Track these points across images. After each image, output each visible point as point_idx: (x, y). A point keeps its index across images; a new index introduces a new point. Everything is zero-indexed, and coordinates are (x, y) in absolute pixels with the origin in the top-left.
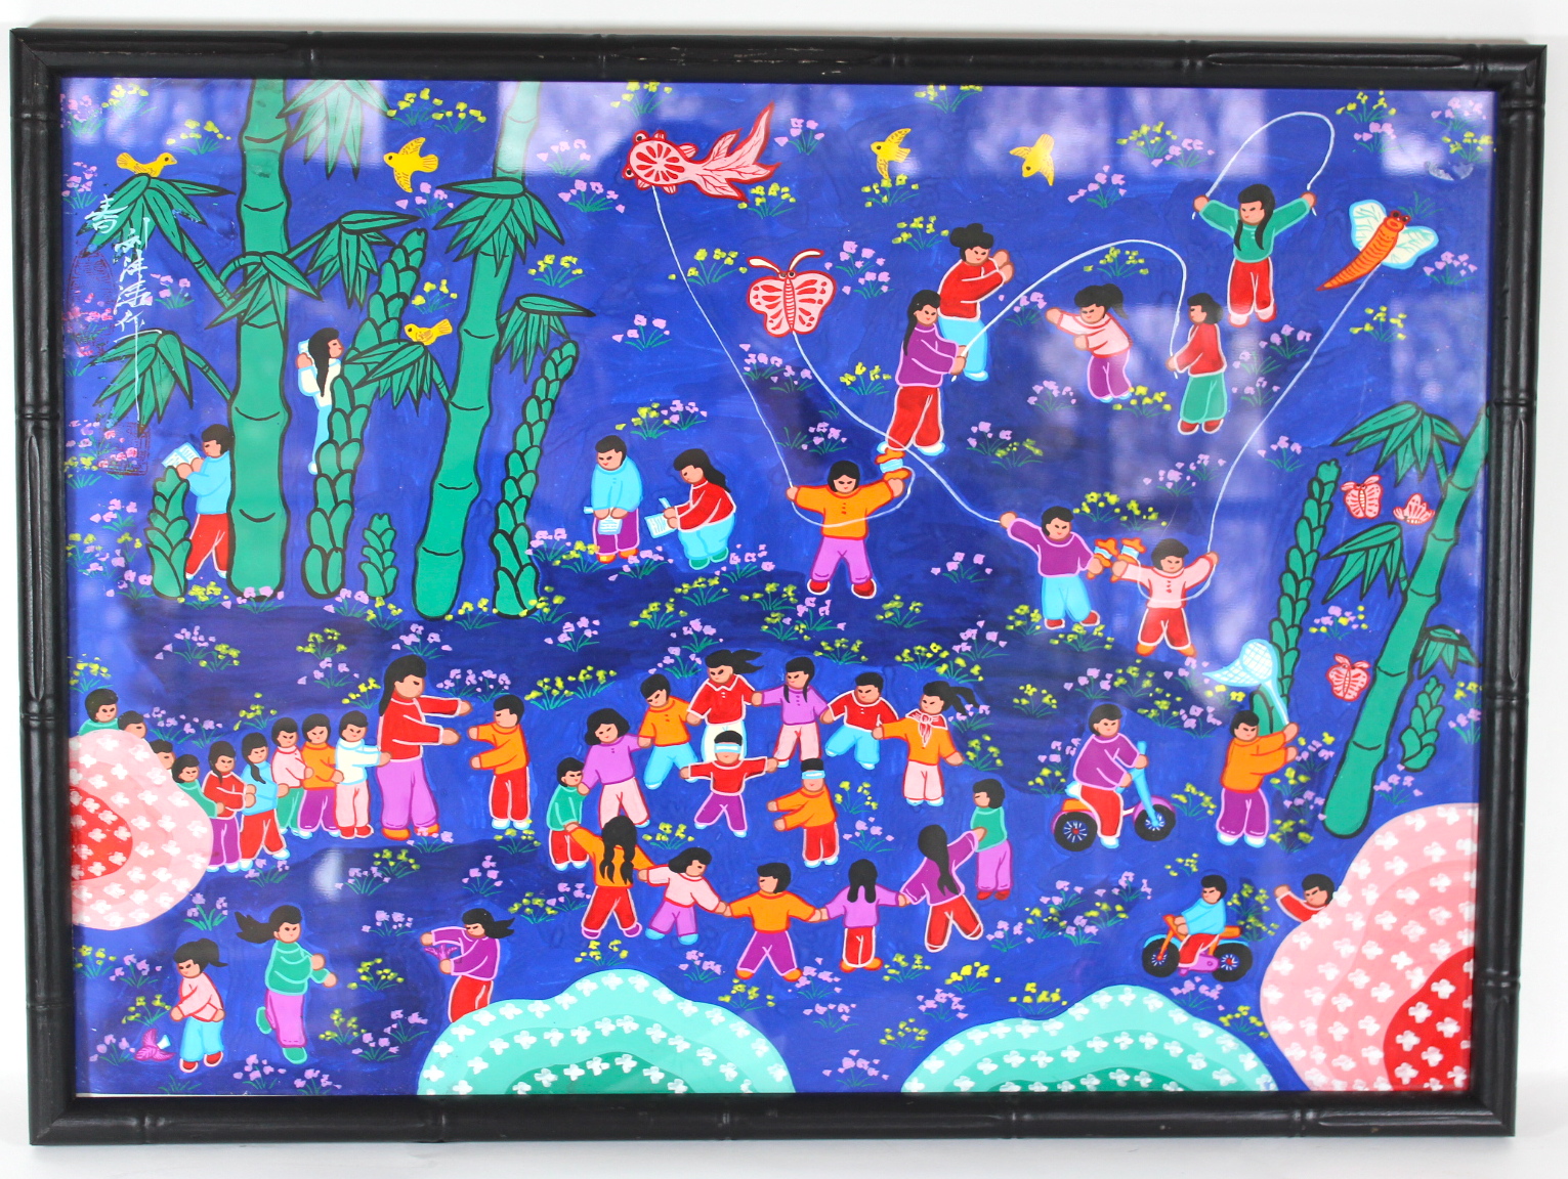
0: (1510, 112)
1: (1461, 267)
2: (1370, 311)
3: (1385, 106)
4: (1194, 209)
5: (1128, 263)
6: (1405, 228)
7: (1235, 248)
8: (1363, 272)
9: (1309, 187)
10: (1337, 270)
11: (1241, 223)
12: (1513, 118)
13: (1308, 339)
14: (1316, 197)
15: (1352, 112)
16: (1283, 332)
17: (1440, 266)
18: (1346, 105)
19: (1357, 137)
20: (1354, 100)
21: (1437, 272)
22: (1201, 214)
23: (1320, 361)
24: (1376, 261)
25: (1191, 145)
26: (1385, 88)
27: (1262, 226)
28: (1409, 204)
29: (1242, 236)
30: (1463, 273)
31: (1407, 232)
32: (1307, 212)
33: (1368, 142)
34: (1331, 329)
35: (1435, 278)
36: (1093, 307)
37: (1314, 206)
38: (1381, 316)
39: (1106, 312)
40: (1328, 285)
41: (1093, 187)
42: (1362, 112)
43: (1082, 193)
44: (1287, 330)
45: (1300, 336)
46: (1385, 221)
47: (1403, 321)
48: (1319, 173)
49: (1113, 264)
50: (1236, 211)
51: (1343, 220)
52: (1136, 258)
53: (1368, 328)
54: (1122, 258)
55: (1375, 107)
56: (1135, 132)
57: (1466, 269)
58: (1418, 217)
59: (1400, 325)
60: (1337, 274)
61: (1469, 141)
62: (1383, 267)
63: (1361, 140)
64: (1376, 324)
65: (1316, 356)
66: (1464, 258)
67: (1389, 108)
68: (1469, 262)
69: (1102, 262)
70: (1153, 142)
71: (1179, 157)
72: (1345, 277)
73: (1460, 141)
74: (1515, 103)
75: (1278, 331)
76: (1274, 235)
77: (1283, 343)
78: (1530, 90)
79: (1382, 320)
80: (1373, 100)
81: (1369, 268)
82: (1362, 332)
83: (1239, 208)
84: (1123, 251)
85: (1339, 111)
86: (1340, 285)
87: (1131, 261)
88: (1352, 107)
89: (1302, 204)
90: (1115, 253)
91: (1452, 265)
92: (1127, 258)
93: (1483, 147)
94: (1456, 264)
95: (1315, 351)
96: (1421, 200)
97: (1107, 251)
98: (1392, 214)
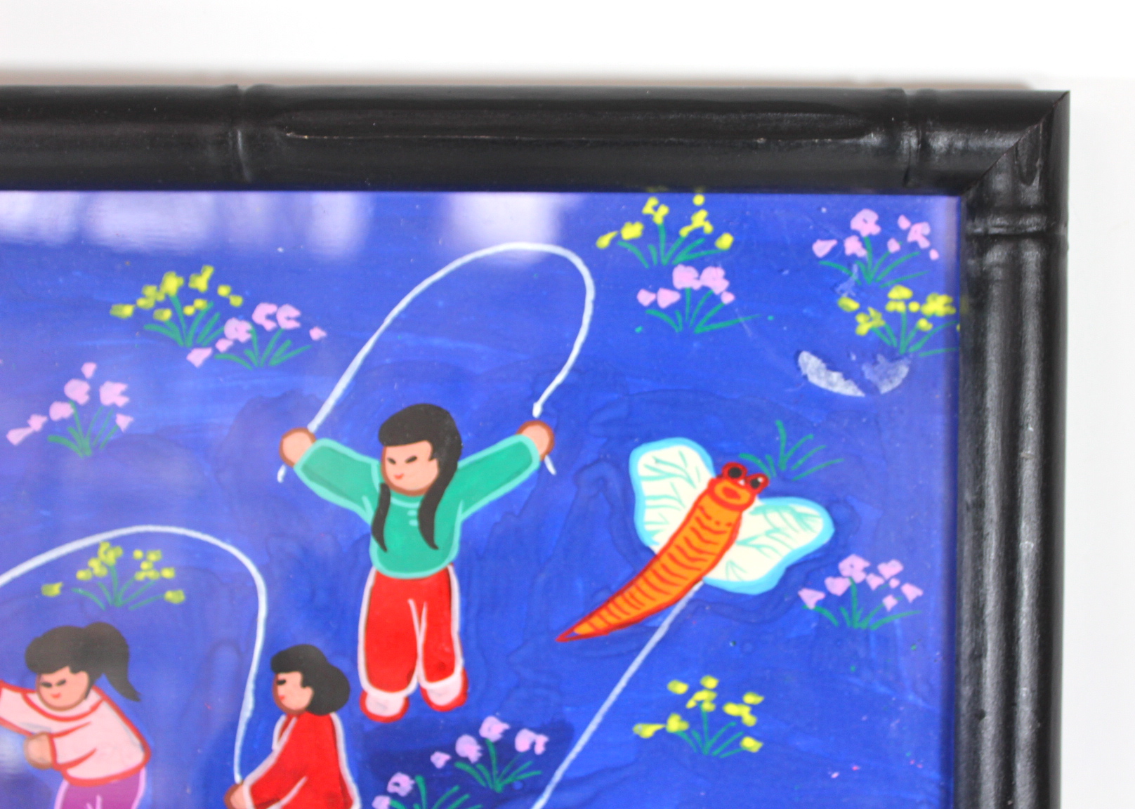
0: (984, 242)
1: (885, 590)
2: (679, 688)
3: (708, 228)
4: (282, 460)
5: (140, 576)
6: (758, 502)
7: (374, 546)
8: (662, 599)
9: (537, 410)
10: (603, 596)
11: (386, 491)
12: (996, 255)
13: (539, 749)
14: (555, 431)
15: (633, 241)
16: (484, 732)
17: (837, 586)
18: (619, 227)
19: (645, 297)
20: (637, 216)
21: (830, 601)
22: (298, 470)
23: (571, 798)
24: (692, 575)
25: (272, 317)
26: (711, 188)
27: (432, 498)
28: (766, 448)
29: (391, 519)
30: (890, 602)
31: (758, 510)
32: (535, 466)
33: (670, 310)
34: (592, 727)
35: (827, 614)
36: (65, 673)
37: (549, 452)
38: (705, 699)
39: (92, 685)
40: (584, 629)
41: (60, 411)
42: (656, 242)
43: (37, 423)
44: (493, 728)
45: (524, 740)
46: (712, 484)
47: (755, 709)
48: (559, 379)
49: (107, 580)
50: (374, 463)
51: (615, 484)
52: (158, 566)
53: (675, 724)
54: (126, 567)
55: (685, 232)
56: (150, 291)
57: (897, 592)
58: (784, 477)
59: (749, 720)
60: (604, 605)
61: (900, 307)
62: (706, 587)
63: (654, 305)
64: (693, 717)
65: (560, 787)
66: (891, 568)
67: (717, 234)
68: (903, 577)
69: (82, 575)
70: (189, 311)
71: (249, 344)
72: (622, 611)
73: (881, 306)
74: (997, 224)
75: (474, 731)
76: (462, 516)
77: (485, 759)
78: (1032, 192)
79: (708, 707)
80: (679, 217)
81: (675, 591)
82: (661, 734)
83: (380, 456)
84: (128, 550)
85: (604, 241)
86: (611, 628)
87: (146, 572)
88: (632, 231)
89: (522, 448)
90: (110, 556)
91: (864, 585)
92: (136, 566)
93: (933, 319)
94: (874, 582)
95: (558, 775)
96: (791, 441)
97: (93, 551)
98: (728, 470)
